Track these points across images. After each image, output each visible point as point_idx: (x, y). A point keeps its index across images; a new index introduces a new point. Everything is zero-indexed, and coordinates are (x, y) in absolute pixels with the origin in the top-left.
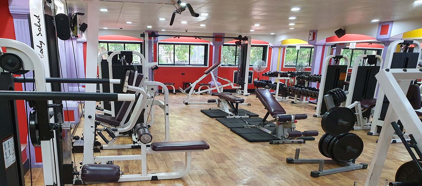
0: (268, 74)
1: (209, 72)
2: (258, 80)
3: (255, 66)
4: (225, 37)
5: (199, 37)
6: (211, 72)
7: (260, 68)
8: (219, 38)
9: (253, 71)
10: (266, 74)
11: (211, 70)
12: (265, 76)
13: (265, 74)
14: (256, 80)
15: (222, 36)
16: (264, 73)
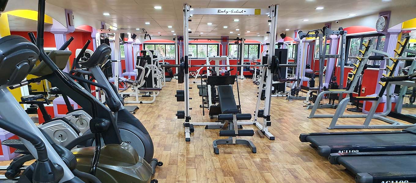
4: (229, 38)
5: (210, 39)
8: (225, 39)
15: (226, 38)
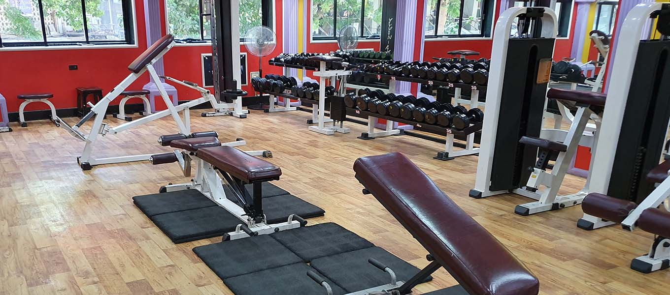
0: (283, 60)
1: (143, 65)
2: (261, 76)
3: (251, 40)
6: (150, 67)
7: (261, 45)
9: (246, 53)
10: (277, 60)
11: (148, 60)
12: (276, 65)
13: (275, 61)
14: (255, 75)
16: (273, 59)
